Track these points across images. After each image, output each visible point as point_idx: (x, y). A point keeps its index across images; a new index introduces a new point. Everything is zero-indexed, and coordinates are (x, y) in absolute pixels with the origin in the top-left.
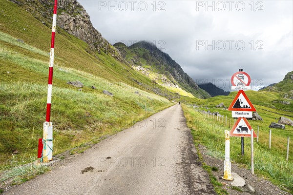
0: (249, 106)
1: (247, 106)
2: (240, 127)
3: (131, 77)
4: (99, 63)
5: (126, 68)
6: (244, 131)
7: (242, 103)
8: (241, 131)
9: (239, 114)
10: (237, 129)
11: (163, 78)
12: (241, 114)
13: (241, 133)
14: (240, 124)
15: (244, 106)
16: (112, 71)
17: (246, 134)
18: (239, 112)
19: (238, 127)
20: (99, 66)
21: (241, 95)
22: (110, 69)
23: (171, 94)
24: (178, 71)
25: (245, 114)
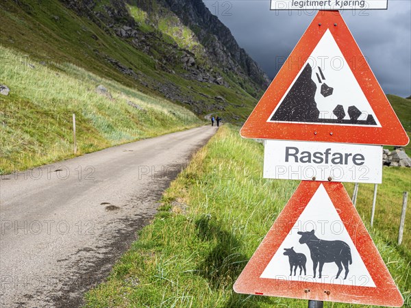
0: (366, 110)
1: (354, 112)
2: (307, 238)
3: (104, 53)
4: (15, 11)
5: (92, 29)
6: (330, 268)
7: (327, 91)
8: (309, 263)
9: (308, 157)
10: (290, 252)
11: (186, 59)
12: (320, 158)
13: (308, 275)
14: (305, 222)
15: (339, 111)
16: (50, 36)
17: (340, 281)
18: (304, 146)
19: (292, 240)
20: (16, 19)
21: (328, 41)
22: (46, 29)
23: (203, 99)
24: (224, 44)
25: (342, 159)
